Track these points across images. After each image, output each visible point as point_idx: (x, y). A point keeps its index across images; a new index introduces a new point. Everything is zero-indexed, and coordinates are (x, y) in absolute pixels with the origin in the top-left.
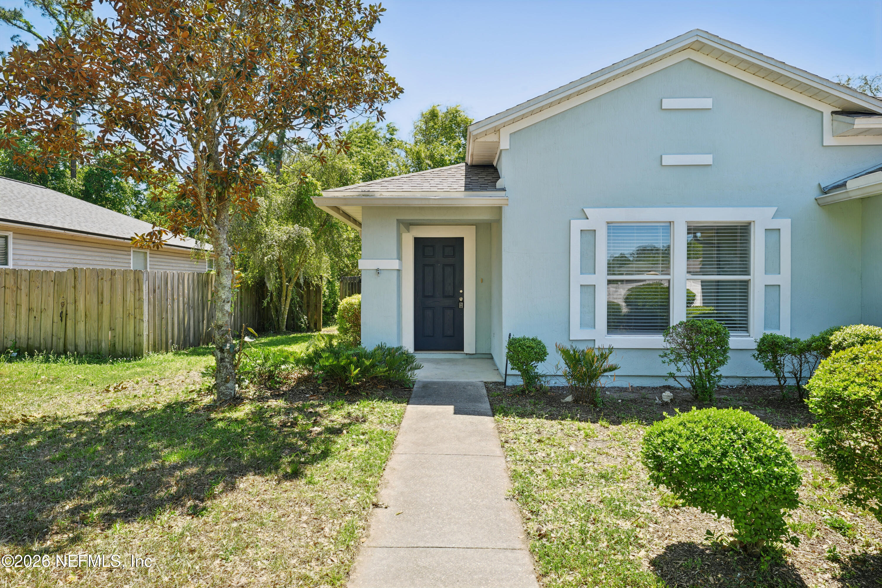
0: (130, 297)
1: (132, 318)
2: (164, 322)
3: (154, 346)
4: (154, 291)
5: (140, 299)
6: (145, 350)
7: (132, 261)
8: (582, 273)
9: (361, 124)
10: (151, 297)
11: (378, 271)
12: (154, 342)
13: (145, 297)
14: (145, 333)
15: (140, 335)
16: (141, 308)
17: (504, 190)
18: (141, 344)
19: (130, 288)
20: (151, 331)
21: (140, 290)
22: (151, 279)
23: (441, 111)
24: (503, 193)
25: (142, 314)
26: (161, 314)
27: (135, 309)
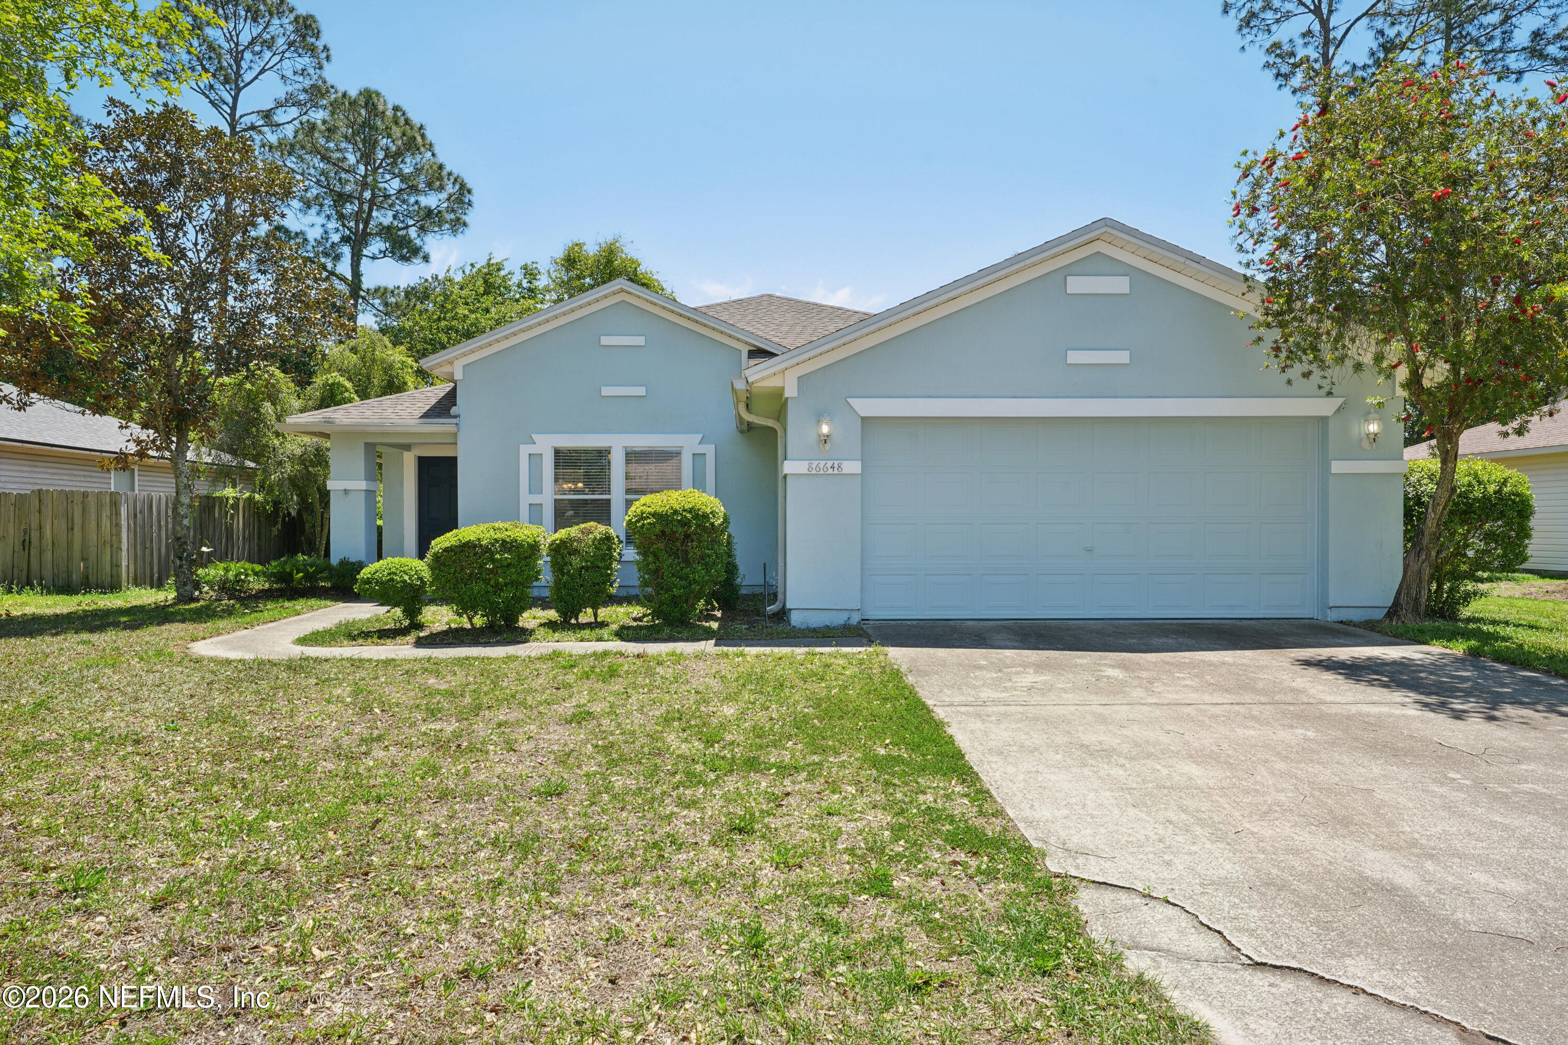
0: (106, 523)
1: (108, 546)
2: (148, 552)
3: (135, 579)
4: (135, 516)
5: (118, 525)
6: (124, 583)
7: (112, 481)
8: (530, 492)
9: (478, 266)
10: (131, 522)
11: (346, 492)
12: (136, 575)
13: (124, 523)
14: (124, 563)
15: (118, 566)
16: (119, 534)
17: (456, 417)
18: (119, 577)
19: (106, 513)
20: (132, 562)
21: (118, 514)
22: (131, 502)
23: (591, 250)
24: (454, 421)
25: (120, 542)
26: (143, 543)
27: (112, 535)
